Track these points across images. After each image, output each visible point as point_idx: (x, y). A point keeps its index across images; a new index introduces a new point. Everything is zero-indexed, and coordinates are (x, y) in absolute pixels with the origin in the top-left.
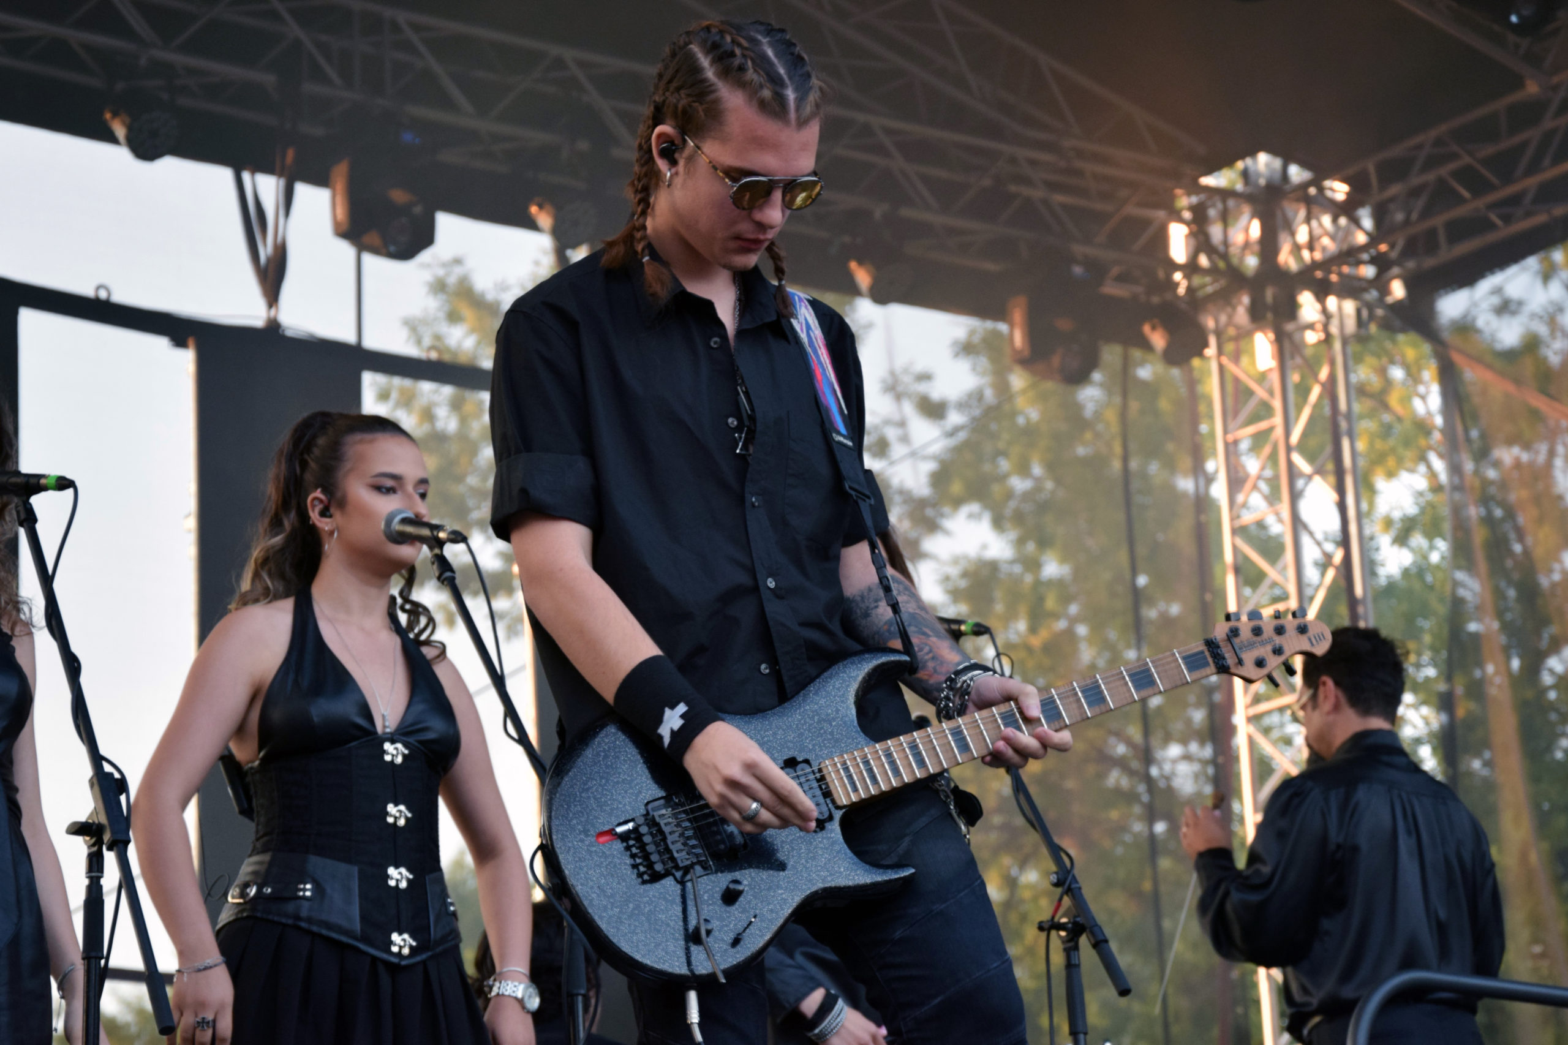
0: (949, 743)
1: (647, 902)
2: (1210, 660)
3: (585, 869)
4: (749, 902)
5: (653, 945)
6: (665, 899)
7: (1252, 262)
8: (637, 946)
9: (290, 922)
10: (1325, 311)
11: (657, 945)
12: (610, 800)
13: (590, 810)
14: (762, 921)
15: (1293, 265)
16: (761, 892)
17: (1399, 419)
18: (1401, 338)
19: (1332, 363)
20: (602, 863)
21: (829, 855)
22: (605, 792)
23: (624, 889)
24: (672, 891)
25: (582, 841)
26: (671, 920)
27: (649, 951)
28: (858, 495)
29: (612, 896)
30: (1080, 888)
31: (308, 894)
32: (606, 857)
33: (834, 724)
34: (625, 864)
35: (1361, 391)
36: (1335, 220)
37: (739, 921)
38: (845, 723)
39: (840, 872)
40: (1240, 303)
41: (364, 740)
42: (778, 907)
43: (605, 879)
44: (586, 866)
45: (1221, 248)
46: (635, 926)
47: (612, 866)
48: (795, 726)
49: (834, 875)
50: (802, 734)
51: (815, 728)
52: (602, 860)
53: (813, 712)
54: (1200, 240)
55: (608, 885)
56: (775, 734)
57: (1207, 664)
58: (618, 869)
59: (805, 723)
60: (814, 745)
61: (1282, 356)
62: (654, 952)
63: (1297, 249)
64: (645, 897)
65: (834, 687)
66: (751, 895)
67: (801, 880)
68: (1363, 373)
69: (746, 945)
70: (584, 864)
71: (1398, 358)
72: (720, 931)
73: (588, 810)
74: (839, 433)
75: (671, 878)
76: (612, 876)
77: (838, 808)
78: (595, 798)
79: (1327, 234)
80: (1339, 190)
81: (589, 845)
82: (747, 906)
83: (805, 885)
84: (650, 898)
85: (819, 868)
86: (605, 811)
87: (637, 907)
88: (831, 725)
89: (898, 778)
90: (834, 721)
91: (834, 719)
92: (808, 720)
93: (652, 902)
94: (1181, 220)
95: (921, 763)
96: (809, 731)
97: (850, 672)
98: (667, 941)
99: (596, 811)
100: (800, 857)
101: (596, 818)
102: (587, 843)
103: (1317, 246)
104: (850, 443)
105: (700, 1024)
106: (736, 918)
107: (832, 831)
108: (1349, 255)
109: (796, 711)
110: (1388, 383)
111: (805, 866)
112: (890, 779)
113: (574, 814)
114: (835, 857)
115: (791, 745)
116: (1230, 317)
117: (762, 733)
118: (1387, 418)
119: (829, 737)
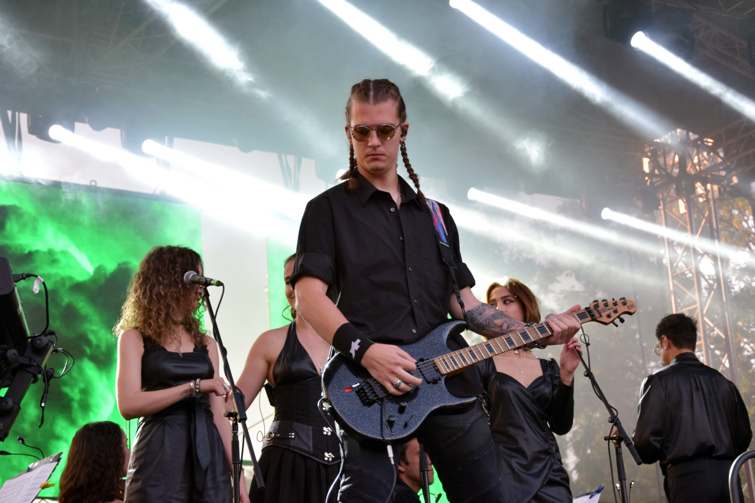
0: (485, 349)
1: (368, 412)
2: (588, 315)
3: (341, 401)
4: (410, 411)
5: (371, 427)
6: (375, 411)
7: (676, 171)
8: (365, 428)
9: (286, 447)
10: (706, 189)
11: (373, 428)
12: (349, 376)
13: (341, 380)
14: (415, 417)
15: (693, 172)
16: (414, 407)
17: (737, 230)
18: (737, 199)
19: (710, 210)
20: (348, 399)
21: (440, 392)
22: (346, 374)
23: (358, 408)
24: (377, 408)
25: (339, 391)
26: (378, 419)
27: (370, 430)
28: (449, 263)
29: (353, 411)
30: (620, 423)
31: (293, 437)
32: (349, 397)
33: (437, 345)
34: (357, 399)
35: (720, 220)
36: (708, 154)
37: (406, 418)
38: (442, 345)
39: (446, 398)
40: (672, 188)
41: (314, 378)
42: (421, 412)
43: (350, 405)
44: (342, 400)
45: (664, 167)
46: (363, 421)
47: (352, 400)
48: (422, 347)
49: (443, 399)
50: (425, 350)
51: (430, 347)
52: (348, 398)
53: (428, 341)
54: (654, 163)
55: (351, 407)
56: (414, 350)
57: (587, 317)
58: (355, 401)
59: (426, 346)
60: (430, 353)
61: (688, 207)
62: (372, 430)
63: (694, 165)
64: (367, 410)
65: (436, 332)
66: (410, 408)
67: (430, 402)
68: (722, 212)
69: (410, 426)
70: (340, 400)
71: (736, 207)
72: (398, 421)
73: (340, 380)
74: (443, 241)
75: (376, 403)
76: (352, 403)
77: (443, 375)
78: (343, 376)
79: (705, 159)
80: (710, 142)
81: (342, 393)
82: (409, 412)
83: (432, 403)
84: (369, 411)
85: (437, 397)
86: (347, 380)
87: (364, 414)
88: (436, 346)
89: (466, 363)
90: (438, 344)
91: (437, 344)
92: (427, 344)
93: (370, 412)
94: (647, 156)
95: (474, 357)
96: (428, 348)
97: (442, 327)
98: (377, 426)
99: (343, 380)
100: (428, 393)
101: (344, 383)
102: (341, 392)
103: (702, 164)
104: (448, 246)
105: (393, 458)
106: (405, 417)
107: (441, 384)
108: (715, 167)
109: (421, 341)
110: (732, 216)
111: (431, 397)
112: (462, 363)
113: (335, 382)
114: (443, 393)
115: (421, 354)
116: (668, 193)
117: (409, 350)
118: (732, 230)
119: (436, 350)
